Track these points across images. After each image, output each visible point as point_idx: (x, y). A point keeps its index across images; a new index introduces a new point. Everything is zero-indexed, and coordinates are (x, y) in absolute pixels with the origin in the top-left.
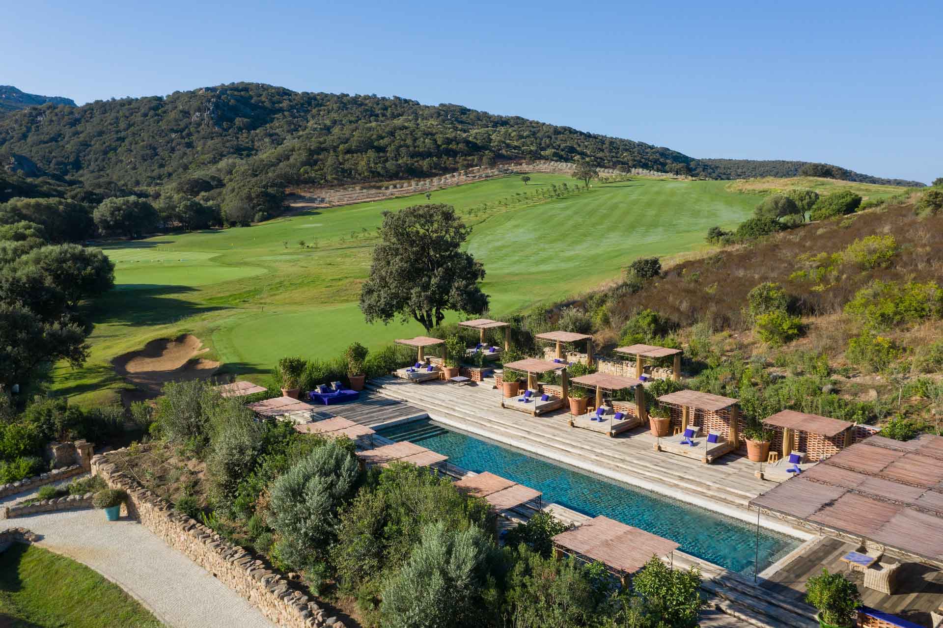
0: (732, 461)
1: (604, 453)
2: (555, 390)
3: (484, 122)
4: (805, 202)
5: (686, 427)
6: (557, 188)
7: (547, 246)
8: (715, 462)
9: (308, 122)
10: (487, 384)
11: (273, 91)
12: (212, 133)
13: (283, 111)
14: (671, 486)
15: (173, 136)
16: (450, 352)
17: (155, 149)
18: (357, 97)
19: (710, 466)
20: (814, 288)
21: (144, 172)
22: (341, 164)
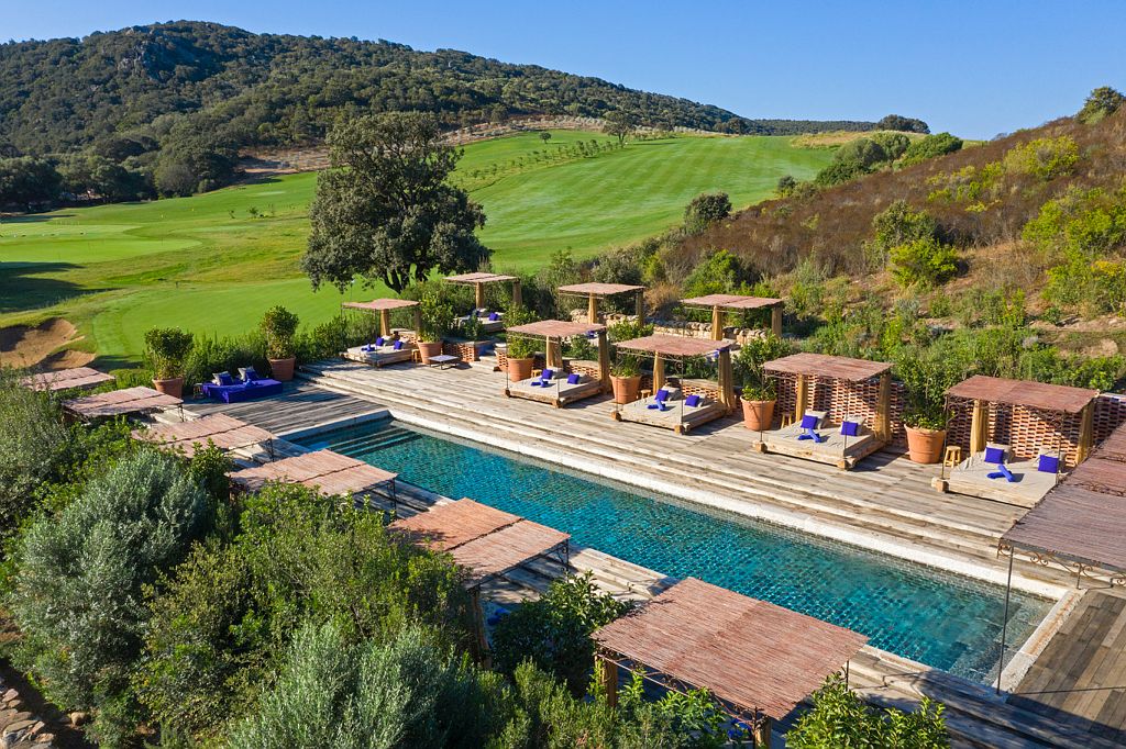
0: (884, 464)
1: (673, 459)
2: (590, 368)
3: (493, 72)
4: (893, 148)
5: (803, 412)
6: (584, 144)
7: (573, 211)
8: (857, 467)
9: (270, 71)
10: (486, 364)
11: (224, 32)
12: (146, 85)
13: (238, 57)
14: (792, 510)
15: (94, 88)
16: (427, 319)
17: (70, 106)
18: (333, 40)
19: (850, 473)
20: (969, 209)
21: (56, 134)
22: (311, 120)
